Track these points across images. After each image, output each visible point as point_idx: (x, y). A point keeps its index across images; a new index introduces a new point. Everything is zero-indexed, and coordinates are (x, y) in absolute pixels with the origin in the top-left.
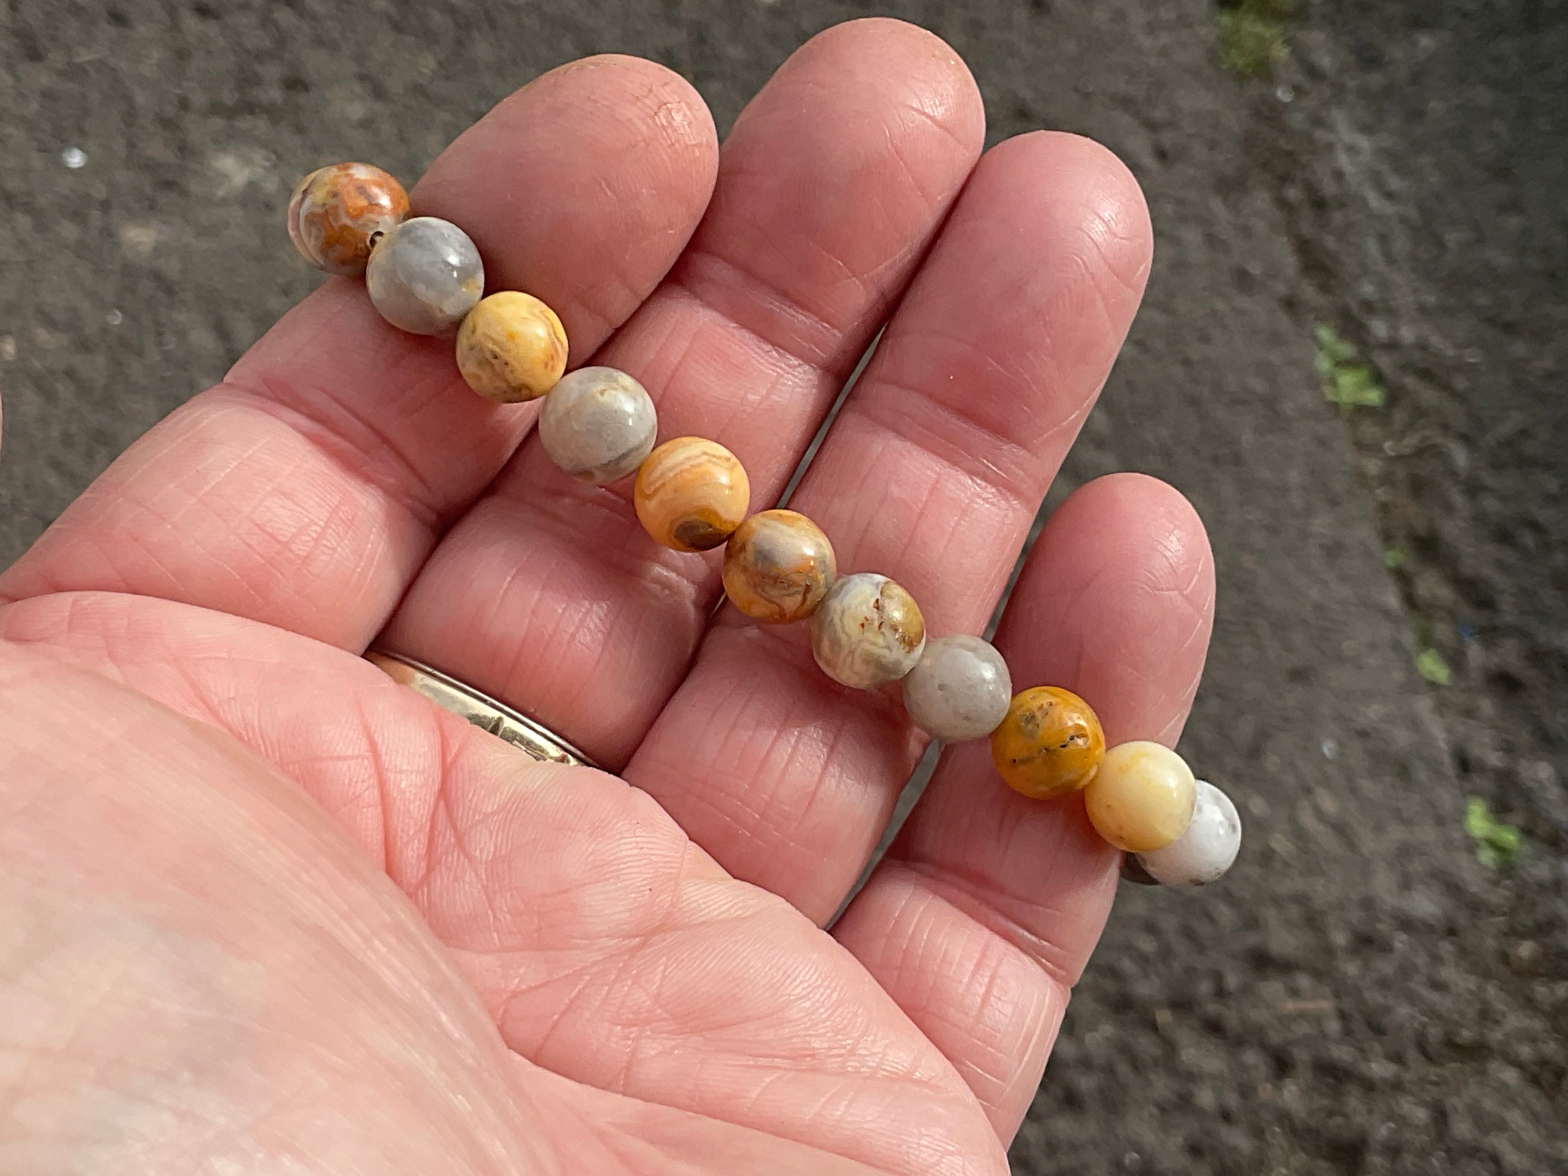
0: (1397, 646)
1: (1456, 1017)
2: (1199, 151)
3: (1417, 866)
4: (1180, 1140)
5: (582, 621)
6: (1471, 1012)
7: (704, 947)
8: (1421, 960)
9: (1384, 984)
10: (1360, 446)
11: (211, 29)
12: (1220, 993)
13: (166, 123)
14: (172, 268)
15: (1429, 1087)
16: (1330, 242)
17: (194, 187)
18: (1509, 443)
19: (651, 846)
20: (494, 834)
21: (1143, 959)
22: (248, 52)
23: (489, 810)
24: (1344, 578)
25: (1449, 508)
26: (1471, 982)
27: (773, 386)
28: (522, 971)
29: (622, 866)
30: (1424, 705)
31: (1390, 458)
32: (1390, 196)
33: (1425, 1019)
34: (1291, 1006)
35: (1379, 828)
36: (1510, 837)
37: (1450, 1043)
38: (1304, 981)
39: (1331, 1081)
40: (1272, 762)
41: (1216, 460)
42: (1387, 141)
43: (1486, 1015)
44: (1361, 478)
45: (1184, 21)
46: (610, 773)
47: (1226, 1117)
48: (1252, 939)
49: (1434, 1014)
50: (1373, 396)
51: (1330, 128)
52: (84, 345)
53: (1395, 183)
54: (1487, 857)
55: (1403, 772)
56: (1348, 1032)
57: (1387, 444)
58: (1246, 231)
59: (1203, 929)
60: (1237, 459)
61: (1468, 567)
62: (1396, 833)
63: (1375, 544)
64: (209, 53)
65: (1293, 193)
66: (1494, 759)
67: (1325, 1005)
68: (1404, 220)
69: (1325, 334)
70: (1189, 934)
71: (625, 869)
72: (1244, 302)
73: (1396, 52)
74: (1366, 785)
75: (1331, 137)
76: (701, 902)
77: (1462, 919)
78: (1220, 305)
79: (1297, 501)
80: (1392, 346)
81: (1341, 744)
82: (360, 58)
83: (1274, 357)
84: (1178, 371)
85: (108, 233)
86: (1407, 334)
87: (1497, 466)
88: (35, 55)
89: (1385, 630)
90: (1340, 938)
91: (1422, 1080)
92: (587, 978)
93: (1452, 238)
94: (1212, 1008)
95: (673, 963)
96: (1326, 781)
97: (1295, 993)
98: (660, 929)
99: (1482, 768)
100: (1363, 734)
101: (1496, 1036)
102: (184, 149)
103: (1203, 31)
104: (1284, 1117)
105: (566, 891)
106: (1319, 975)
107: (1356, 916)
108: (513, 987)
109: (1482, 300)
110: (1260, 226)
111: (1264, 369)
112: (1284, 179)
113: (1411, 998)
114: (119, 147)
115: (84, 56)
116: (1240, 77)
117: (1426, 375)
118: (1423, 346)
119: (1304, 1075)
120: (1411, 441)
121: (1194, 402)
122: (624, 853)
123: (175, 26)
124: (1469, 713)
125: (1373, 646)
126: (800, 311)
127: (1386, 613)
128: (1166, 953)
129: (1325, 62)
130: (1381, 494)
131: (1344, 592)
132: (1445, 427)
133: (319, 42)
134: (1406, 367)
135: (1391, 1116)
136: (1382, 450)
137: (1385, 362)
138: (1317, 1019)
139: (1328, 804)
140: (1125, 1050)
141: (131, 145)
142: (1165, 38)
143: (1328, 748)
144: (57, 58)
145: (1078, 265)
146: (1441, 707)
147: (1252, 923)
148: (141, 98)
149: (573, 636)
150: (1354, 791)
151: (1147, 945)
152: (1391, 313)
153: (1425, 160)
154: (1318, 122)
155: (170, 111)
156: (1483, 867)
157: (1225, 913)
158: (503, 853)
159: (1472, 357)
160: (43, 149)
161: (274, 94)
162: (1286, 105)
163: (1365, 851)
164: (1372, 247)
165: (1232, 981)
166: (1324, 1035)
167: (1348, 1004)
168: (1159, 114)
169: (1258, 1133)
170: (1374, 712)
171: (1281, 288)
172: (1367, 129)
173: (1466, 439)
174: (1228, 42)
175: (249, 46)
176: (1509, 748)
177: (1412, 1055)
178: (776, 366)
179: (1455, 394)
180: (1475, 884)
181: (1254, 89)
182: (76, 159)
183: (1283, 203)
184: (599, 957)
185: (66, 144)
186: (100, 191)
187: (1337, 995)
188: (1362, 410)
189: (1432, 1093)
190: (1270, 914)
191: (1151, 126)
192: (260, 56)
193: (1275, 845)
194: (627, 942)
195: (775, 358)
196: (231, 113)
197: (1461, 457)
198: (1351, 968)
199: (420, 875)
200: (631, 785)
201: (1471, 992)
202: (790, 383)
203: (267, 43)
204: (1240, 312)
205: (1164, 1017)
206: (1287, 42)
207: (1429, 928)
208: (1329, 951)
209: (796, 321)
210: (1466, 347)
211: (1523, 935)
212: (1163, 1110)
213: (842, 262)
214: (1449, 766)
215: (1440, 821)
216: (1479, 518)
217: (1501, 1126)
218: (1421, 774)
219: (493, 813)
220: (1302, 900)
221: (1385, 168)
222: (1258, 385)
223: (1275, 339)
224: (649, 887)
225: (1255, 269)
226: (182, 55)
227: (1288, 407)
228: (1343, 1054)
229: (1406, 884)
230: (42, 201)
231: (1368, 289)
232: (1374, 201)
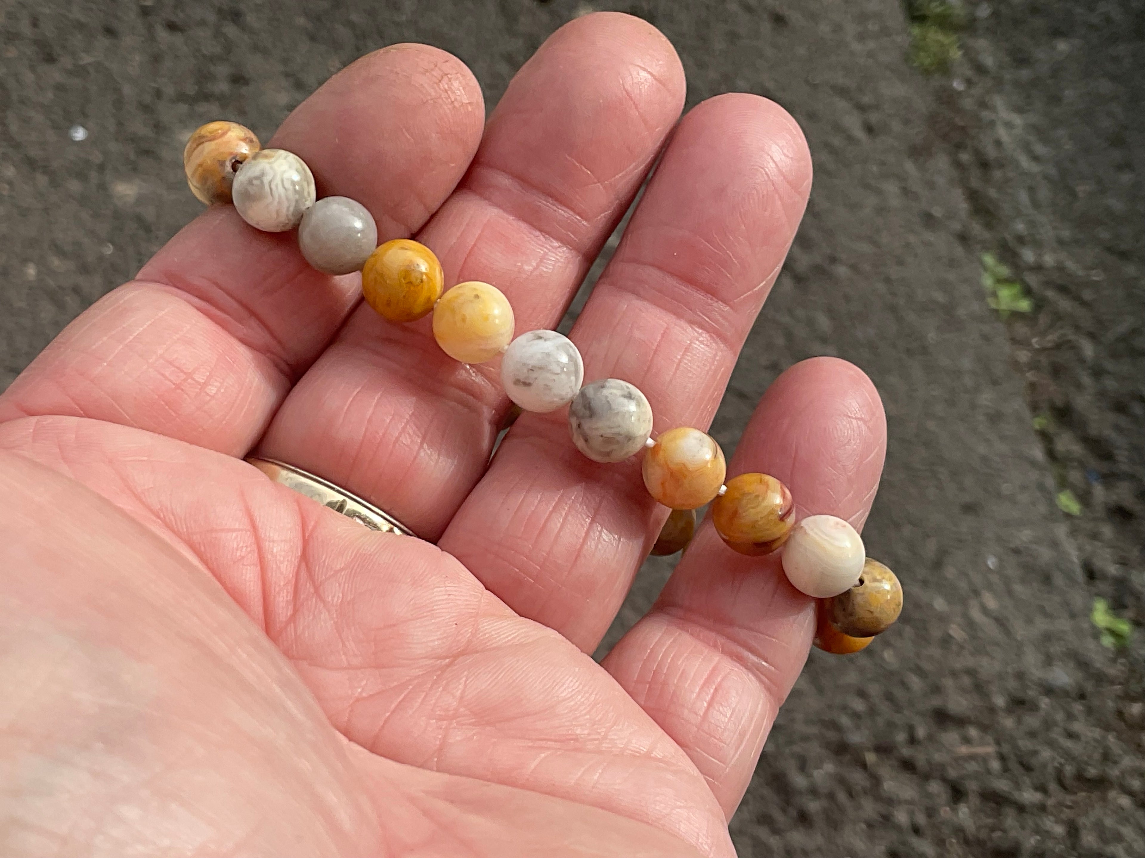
0: (1041, 487)
1: (1086, 758)
2: (896, 126)
3: (1056, 649)
4: (883, 848)
5: (404, 428)
6: (1097, 756)
7: (494, 665)
8: (1060, 716)
9: (1032, 734)
10: (1014, 341)
11: (178, 39)
12: (912, 740)
13: (146, 109)
14: (149, 213)
15: (1065, 809)
16: (992, 193)
17: (165, 154)
18: (1123, 339)
19: (457, 593)
20: (342, 585)
21: (856, 716)
22: (204, 56)
23: (338, 567)
24: (1003, 438)
25: (1079, 386)
26: (1097, 733)
27: (541, 261)
28: (364, 683)
29: (435, 607)
30: (1061, 530)
31: (1037, 350)
32: (1036, 158)
33: (1062, 761)
34: (964, 750)
35: (1029, 621)
36: (1124, 627)
37: (1080, 777)
38: (973, 732)
39: (993, 805)
40: (950, 572)
41: (909, 352)
42: (1033, 118)
43: (1107, 757)
44: (1016, 365)
45: (885, 32)
46: (426, 541)
47: (916, 830)
48: (936, 702)
49: (1069, 756)
50: (1024, 305)
51: (993, 109)
52: (85, 269)
53: (1040, 149)
54: (1107, 641)
55: (1047, 579)
56: (1006, 769)
57: (1034, 340)
58: (931, 185)
59: (899, 693)
60: (924, 350)
61: (1093, 430)
62: (1041, 624)
63: (1026, 413)
64: (176, 57)
65: (965, 157)
66: (1113, 570)
67: (990, 749)
68: (1046, 177)
69: (989, 259)
70: (889, 697)
71: (438, 609)
72: (929, 236)
73: (1040, 54)
74: (1018, 588)
75: (993, 116)
76: (493, 633)
77: (1089, 687)
78: (912, 239)
79: (968, 381)
80: (1038, 268)
81: (1001, 560)
82: (285, 61)
83: (951, 276)
84: (881, 287)
85: (102, 187)
86: (1049, 260)
87: (1115, 355)
88: (50, 59)
89: (1034, 475)
90: (1000, 701)
91: (1060, 805)
92: (411, 687)
93: (1082, 189)
94: (906, 752)
95: (472, 676)
96: (990, 587)
97: (967, 740)
98: (464, 653)
99: (1104, 577)
100: (1017, 551)
101: (1114, 772)
102: (158, 127)
103: (899, 39)
104: (959, 831)
105: (394, 625)
106: (984, 728)
107: (1012, 684)
108: (356, 695)
109: (1104, 235)
110: (941, 181)
111: (943, 285)
112: (959, 146)
113: (1052, 744)
114: (111, 125)
115: (86, 59)
116: (927, 72)
117: (1063, 289)
118: (1061, 268)
119: (974, 800)
120: (1052, 338)
121: (893, 309)
122: (437, 598)
123: (151, 37)
124: (1095, 536)
125: (1024, 488)
126: (559, 207)
127: (1033, 463)
128: (872, 712)
129: (989, 61)
130: (1030, 376)
131: (1002, 448)
132: (1077, 328)
133: (256, 48)
134: (1048, 284)
135: (1037, 831)
136: (1030, 344)
137: (1033, 280)
138: (984, 760)
139: (991, 602)
140: (842, 781)
141: (120, 124)
142: (871, 45)
143: (991, 562)
144: (66, 61)
145: (762, 174)
146: (1074, 532)
147: (936, 689)
148: (127, 90)
149: (397, 439)
150: (1010, 593)
151: (859, 705)
152: (1038, 245)
153: (1061, 132)
154: (983, 105)
155: (147, 99)
156: (1105, 649)
157: (915, 682)
158: (349, 599)
159: (1097, 276)
160: (56, 127)
161: (223, 87)
162: (960, 93)
163: (1019, 638)
164: (1023, 197)
165: (921, 732)
166: (989, 772)
167: (1006, 748)
168: (866, 99)
169: (940, 843)
170: (1025, 535)
171: (956, 226)
172: (1019, 110)
173: (1092, 336)
174: (918, 47)
175: (205, 52)
176: (1123, 562)
177: (1053, 786)
178: (543, 246)
179: (1084, 303)
180: (1099, 662)
181: (937, 81)
182: (79, 134)
183: (958, 165)
184: (418, 672)
185: (72, 123)
186: (97, 157)
187: (998, 743)
188: (1016, 315)
189: (1067, 814)
190: (948, 683)
191: (862, 108)
192: (213, 59)
193: (951, 632)
194: (439, 662)
195: (543, 241)
196: (192, 100)
197: (1088, 349)
198: (1008, 722)
199: (289, 614)
200: (442, 550)
201: (1096, 740)
202: (553, 259)
203: (218, 50)
204: (927, 244)
205: (871, 758)
206: (961, 47)
207: (1066, 693)
208: (992, 710)
209: (557, 214)
210: (1093, 269)
211: (1134, 699)
212: (870, 825)
213: (590, 171)
214: (1080, 575)
215: (1073, 616)
216: (1102, 394)
217: (1119, 838)
218: (1059, 580)
219: (342, 570)
220: (971, 672)
221: (1032, 138)
222: (940, 297)
223: (952, 263)
224: (455, 622)
225: (937, 212)
226: (156, 59)
227: (961, 312)
228: (1002, 785)
229: (1049, 661)
230: (55, 164)
231: (1020, 227)
232: (1025, 162)
